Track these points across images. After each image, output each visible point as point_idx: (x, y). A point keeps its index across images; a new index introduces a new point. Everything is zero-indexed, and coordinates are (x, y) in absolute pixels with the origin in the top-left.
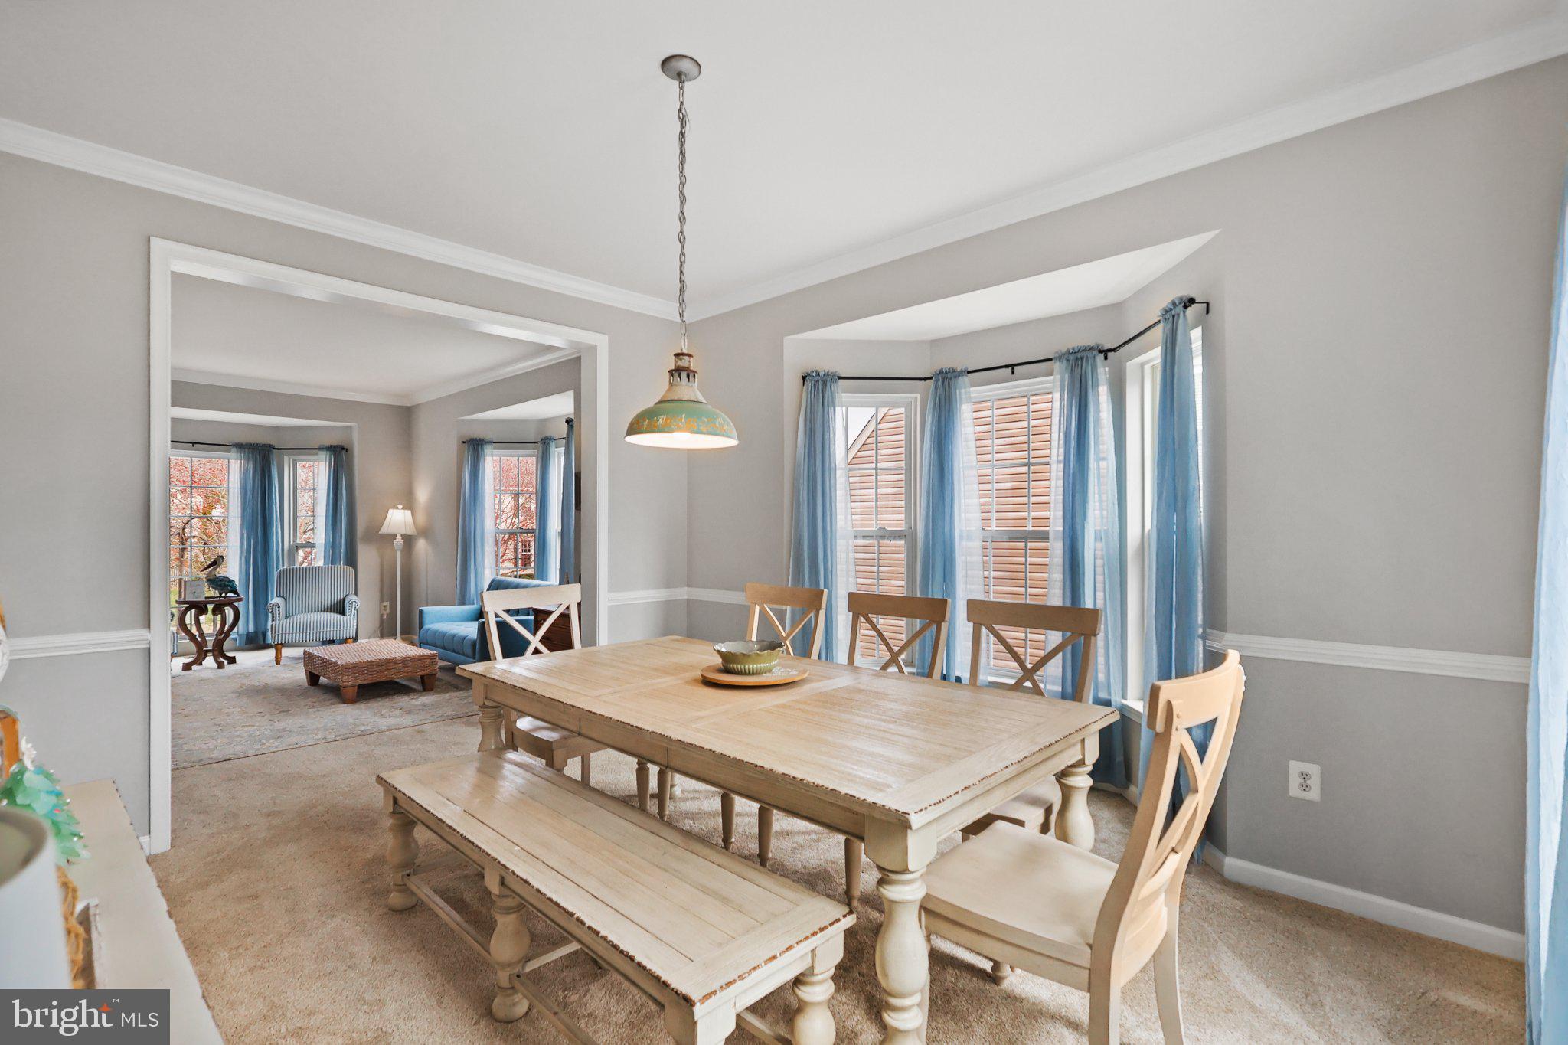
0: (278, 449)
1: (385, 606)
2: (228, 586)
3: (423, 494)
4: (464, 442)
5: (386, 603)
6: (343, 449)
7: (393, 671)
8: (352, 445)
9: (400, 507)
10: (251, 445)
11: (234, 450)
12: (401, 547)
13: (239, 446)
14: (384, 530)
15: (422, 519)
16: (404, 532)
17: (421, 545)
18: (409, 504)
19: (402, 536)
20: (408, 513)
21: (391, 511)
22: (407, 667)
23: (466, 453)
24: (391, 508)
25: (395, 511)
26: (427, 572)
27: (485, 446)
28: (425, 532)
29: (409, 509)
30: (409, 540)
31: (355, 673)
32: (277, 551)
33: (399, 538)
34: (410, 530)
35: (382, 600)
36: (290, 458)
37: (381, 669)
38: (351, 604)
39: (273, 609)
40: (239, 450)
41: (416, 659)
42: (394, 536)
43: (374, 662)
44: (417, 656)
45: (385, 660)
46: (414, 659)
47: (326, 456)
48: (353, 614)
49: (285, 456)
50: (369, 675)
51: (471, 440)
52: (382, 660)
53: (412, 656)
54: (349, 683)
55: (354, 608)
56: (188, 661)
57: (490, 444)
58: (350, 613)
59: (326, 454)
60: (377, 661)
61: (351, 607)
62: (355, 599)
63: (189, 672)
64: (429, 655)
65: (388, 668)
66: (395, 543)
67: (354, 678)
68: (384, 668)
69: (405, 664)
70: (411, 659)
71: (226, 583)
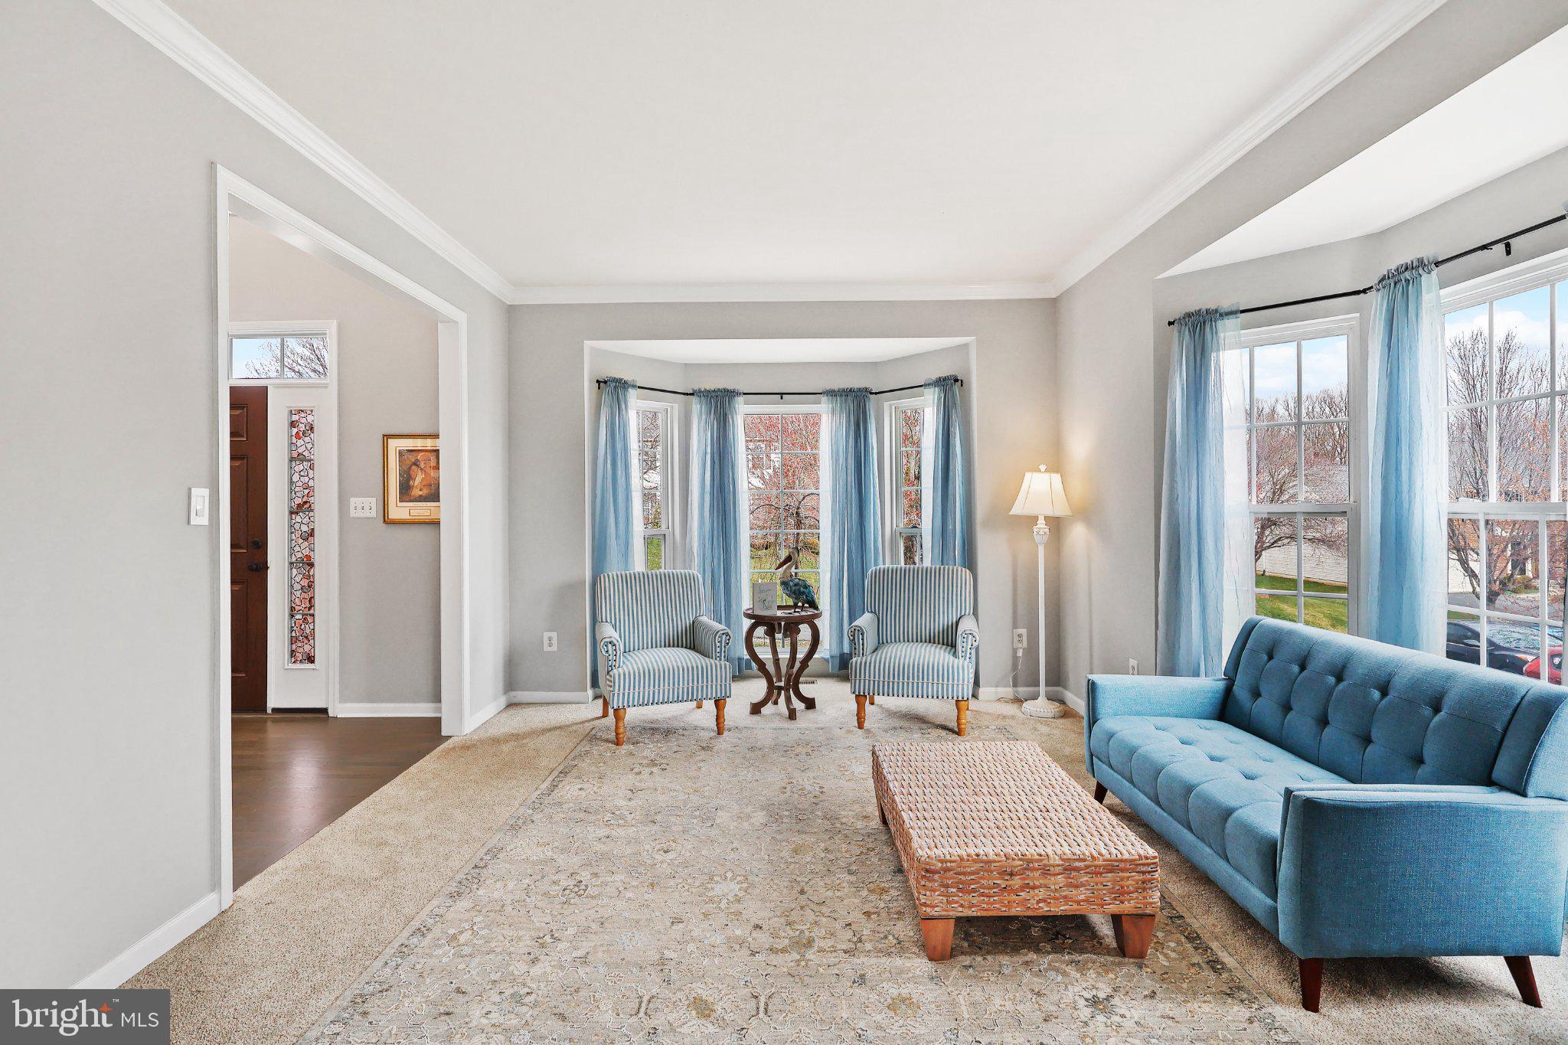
0: (876, 393)
1: (1020, 636)
2: (804, 593)
3: (1080, 445)
4: (1170, 323)
5: (1023, 631)
6: (956, 380)
7: (1041, 893)
8: (968, 372)
9: (1043, 468)
10: (844, 390)
11: (824, 399)
12: (1046, 538)
13: (831, 393)
14: (1017, 510)
15: (1078, 487)
16: (1050, 513)
17: (1078, 535)
18: (1057, 465)
19: (1047, 518)
20: (1056, 478)
21: (1028, 475)
22: (1077, 887)
23: (1176, 348)
24: (1028, 471)
25: (1036, 475)
26: (1090, 586)
27: (1219, 323)
28: (1088, 512)
29: (1057, 472)
30: (1056, 525)
31: (947, 886)
32: (875, 541)
33: (1041, 522)
34: (1061, 509)
35: (1015, 626)
36: (891, 406)
37: (1011, 882)
38: (967, 632)
39: (854, 636)
40: (830, 398)
41: (1100, 866)
42: (1034, 519)
43: (995, 861)
44: (1104, 861)
45: (1020, 860)
46: (1096, 866)
47: (934, 395)
48: (968, 655)
49: (885, 403)
50: (982, 894)
51: (1189, 315)
52: (1013, 859)
53: (1090, 858)
54: (936, 909)
55: (969, 646)
56: (755, 701)
57: (1234, 316)
58: (963, 654)
59: (934, 392)
60: (999, 862)
61: (967, 638)
62: (971, 630)
63: (756, 718)
64: (1135, 860)
65: (1027, 882)
66: (1035, 530)
67: (945, 899)
68: (1017, 882)
69: (1072, 878)
70: (1087, 867)
71: (802, 589)
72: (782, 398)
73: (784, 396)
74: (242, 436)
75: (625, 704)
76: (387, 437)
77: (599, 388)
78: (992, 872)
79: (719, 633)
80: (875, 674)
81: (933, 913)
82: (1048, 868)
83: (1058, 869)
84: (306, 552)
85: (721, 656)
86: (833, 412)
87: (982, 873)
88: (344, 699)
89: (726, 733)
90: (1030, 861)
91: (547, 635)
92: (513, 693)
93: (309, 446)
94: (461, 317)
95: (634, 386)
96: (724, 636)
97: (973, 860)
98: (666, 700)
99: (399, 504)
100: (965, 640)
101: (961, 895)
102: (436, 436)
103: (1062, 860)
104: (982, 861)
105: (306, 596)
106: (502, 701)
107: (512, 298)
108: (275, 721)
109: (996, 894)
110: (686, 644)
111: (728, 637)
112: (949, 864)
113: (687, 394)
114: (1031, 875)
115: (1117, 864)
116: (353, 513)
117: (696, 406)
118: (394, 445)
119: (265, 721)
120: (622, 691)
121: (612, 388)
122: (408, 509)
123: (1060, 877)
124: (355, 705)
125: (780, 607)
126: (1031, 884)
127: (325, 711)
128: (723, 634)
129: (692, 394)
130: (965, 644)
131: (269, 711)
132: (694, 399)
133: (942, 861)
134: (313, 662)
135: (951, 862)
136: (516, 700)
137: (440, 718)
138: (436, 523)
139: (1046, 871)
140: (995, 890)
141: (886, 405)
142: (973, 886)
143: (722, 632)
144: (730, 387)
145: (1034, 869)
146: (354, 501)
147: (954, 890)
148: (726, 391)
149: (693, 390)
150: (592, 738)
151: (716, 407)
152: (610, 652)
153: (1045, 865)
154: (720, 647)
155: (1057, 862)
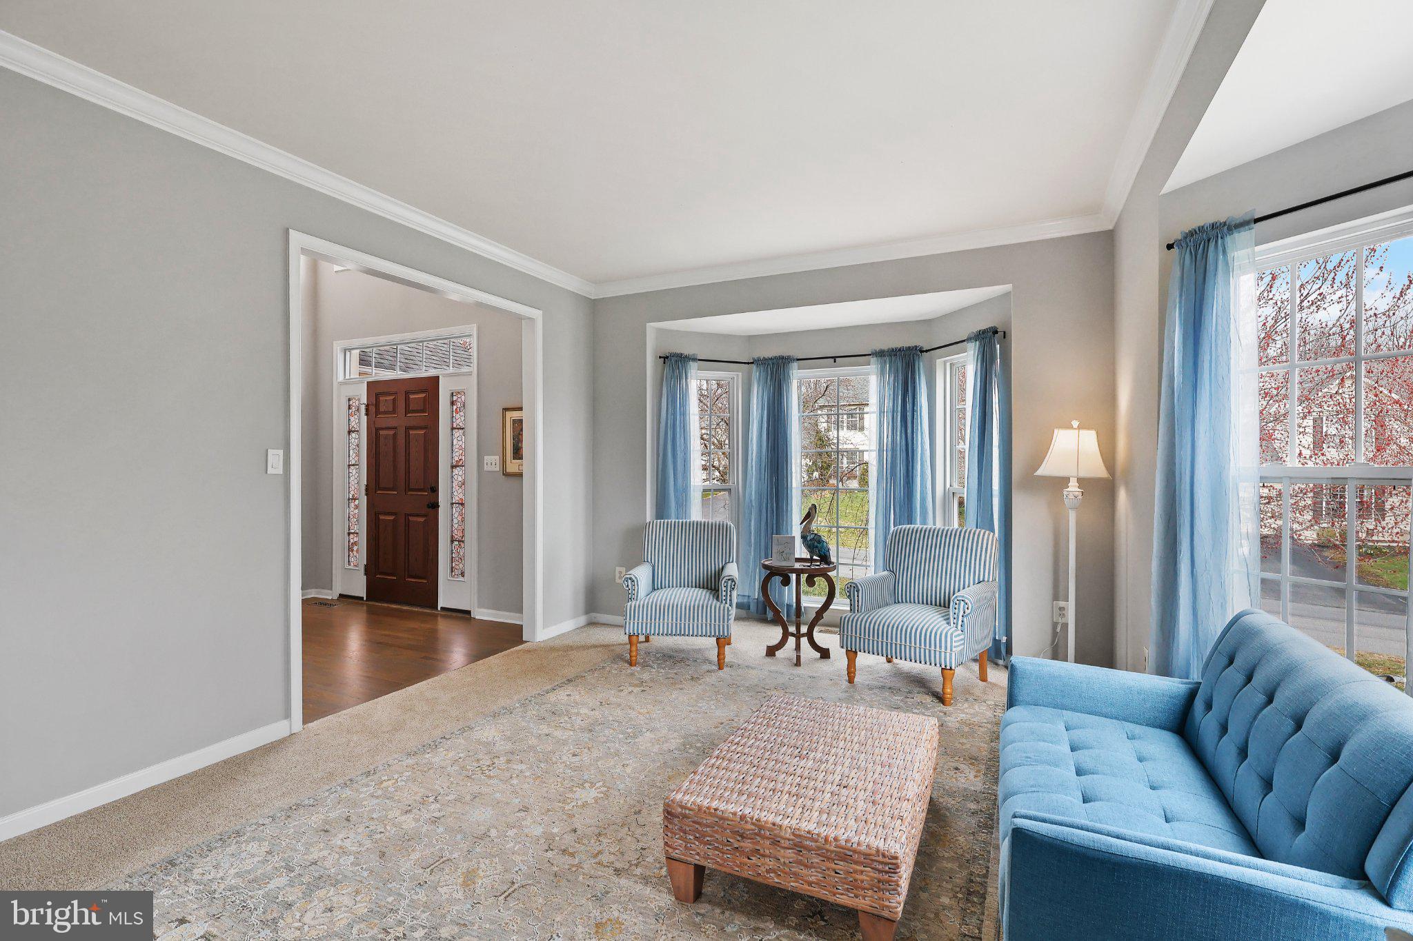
0: (927, 351)
1: (1061, 609)
2: (820, 548)
4: (1170, 247)
5: (1064, 604)
6: (995, 332)
8: (1010, 322)
9: (1075, 424)
10: (893, 350)
11: (873, 360)
13: (880, 354)
14: (1047, 469)
15: (1122, 446)
16: (1083, 474)
17: (1122, 500)
19: (1080, 480)
21: (1058, 431)
22: (807, 866)
23: (1176, 276)
24: (1058, 427)
25: (1067, 431)
27: (1228, 239)
28: (1125, 474)
31: (685, 832)
33: (1073, 487)
35: (1055, 597)
36: (945, 363)
37: (742, 844)
38: (959, 599)
39: (849, 592)
40: (879, 359)
41: (832, 852)
42: (1063, 481)
43: (728, 820)
44: (837, 846)
45: (753, 824)
46: (828, 851)
47: (975, 349)
48: (960, 623)
49: (938, 361)
50: (716, 848)
51: (1192, 233)
52: (746, 822)
53: (823, 840)
54: (677, 851)
55: (961, 613)
56: (771, 644)
57: (1247, 227)
58: (955, 621)
59: (975, 345)
60: (732, 821)
61: (959, 604)
62: (963, 597)
63: (769, 660)
64: (870, 855)
65: (758, 848)
66: (1065, 493)
67: (684, 844)
68: (747, 845)
69: (802, 856)
70: (819, 848)
71: (816, 544)
72: (835, 362)
73: (837, 359)
74: (426, 413)
75: (640, 632)
76: (506, 410)
77: (664, 363)
78: (725, 829)
79: (725, 579)
80: (860, 631)
81: (674, 854)
82: (778, 839)
83: (787, 844)
84: (461, 496)
85: (726, 599)
86: (882, 373)
87: (716, 828)
88: (480, 606)
89: (726, 669)
90: (761, 828)
91: (618, 569)
92: (594, 615)
93: (463, 419)
94: (536, 314)
95: (695, 360)
96: (730, 582)
97: (710, 813)
98: (678, 633)
99: (513, 461)
100: (957, 606)
101: (697, 843)
102: (520, 409)
103: (794, 834)
104: (717, 817)
105: (460, 528)
106: (582, 620)
107: (594, 293)
108: (443, 616)
109: (728, 852)
110: (707, 585)
111: (733, 583)
112: (687, 812)
113: (748, 363)
114: (762, 842)
115: (851, 853)
116: (486, 468)
117: (755, 372)
118: (509, 415)
119: (436, 616)
120: (640, 620)
121: (675, 363)
122: (517, 465)
123: (790, 851)
124: (485, 610)
125: (798, 560)
126: (762, 851)
127: (468, 612)
128: (729, 580)
129: (752, 363)
130: (957, 611)
131: (439, 609)
132: (754, 367)
133: (682, 807)
134: (463, 576)
135: (690, 810)
136: (595, 620)
137: (521, 626)
138: (520, 475)
139: (775, 842)
140: (728, 848)
141: (939, 362)
142: (708, 838)
143: (728, 578)
144: (786, 354)
145: (764, 837)
146: (487, 459)
147: (692, 837)
148: (782, 358)
149: (753, 359)
150: (618, 658)
151: (772, 373)
152: (630, 587)
153: (775, 835)
154: (726, 591)
155: (787, 836)
